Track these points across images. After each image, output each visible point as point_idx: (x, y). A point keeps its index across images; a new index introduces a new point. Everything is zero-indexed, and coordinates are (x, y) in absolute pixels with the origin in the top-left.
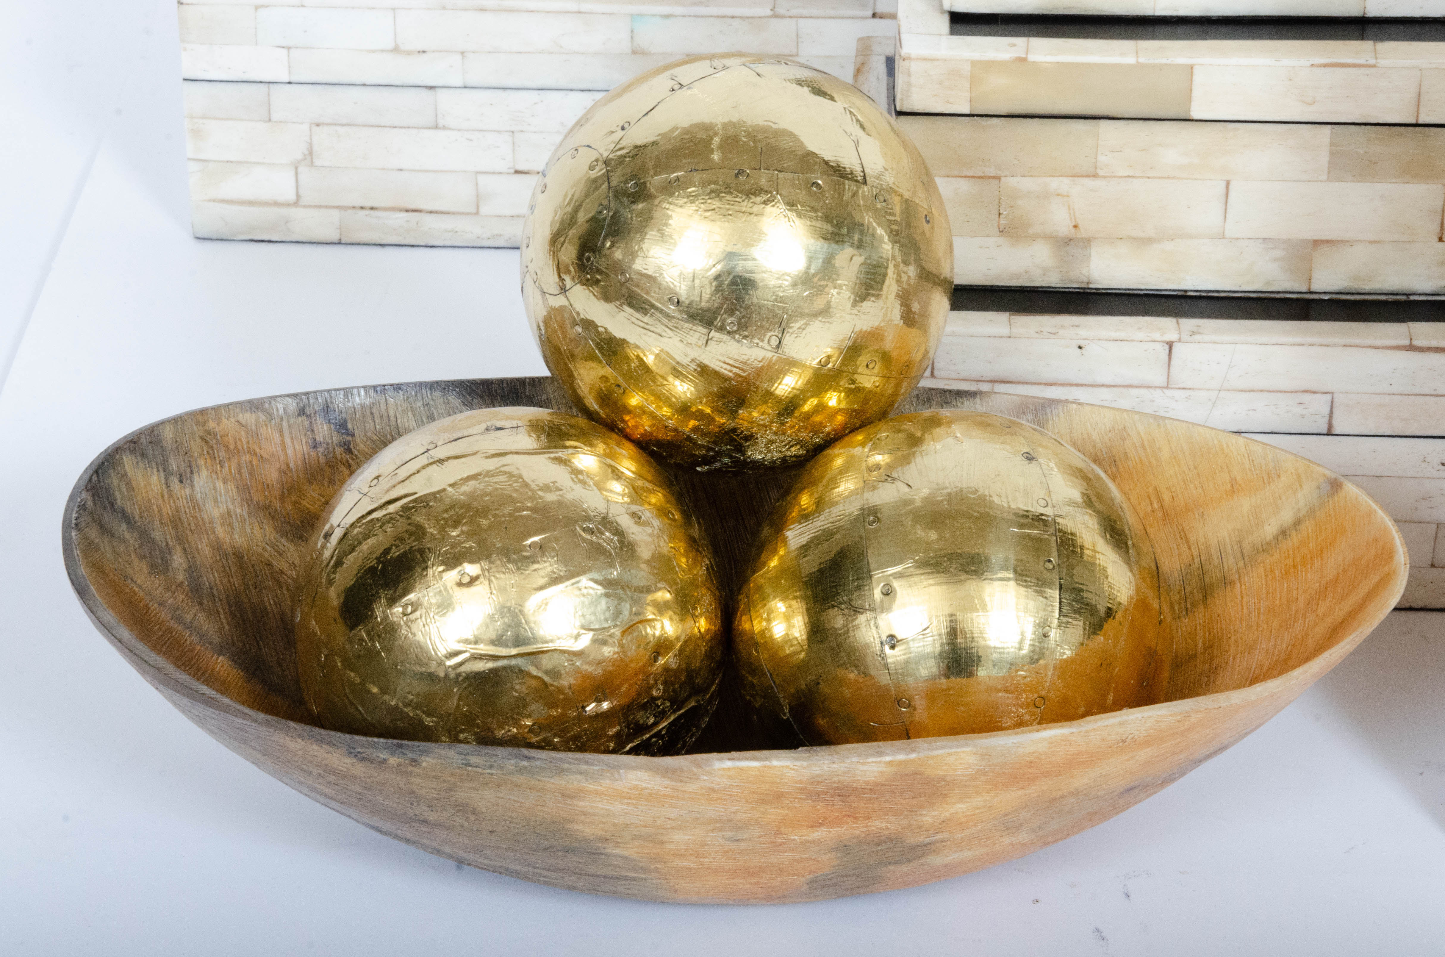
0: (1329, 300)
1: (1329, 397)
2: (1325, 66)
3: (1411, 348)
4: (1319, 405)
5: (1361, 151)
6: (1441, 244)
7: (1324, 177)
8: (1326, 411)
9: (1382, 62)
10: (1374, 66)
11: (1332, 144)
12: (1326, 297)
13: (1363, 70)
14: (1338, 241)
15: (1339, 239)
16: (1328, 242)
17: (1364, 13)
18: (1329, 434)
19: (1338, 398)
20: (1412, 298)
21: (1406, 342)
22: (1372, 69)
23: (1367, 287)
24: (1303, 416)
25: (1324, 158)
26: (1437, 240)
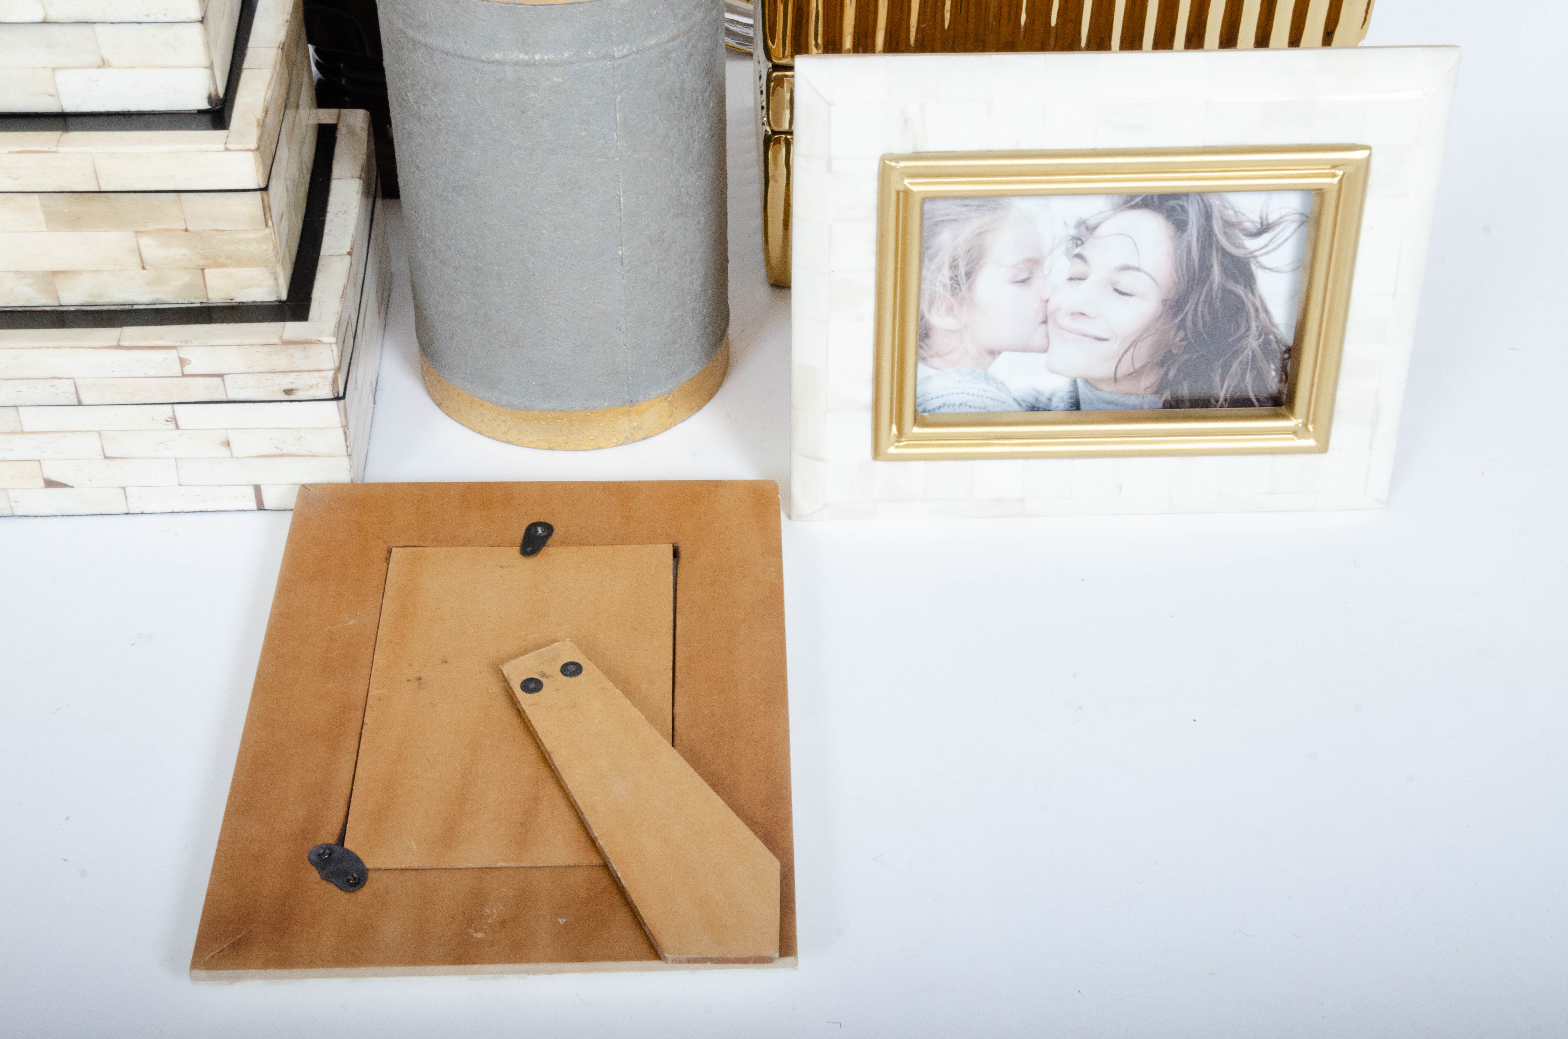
0: (74, 311)
1: (71, 381)
2: (19, 152)
3: (119, 347)
4: (67, 387)
5: (66, 211)
6: (144, 271)
7: (45, 229)
8: (73, 390)
9: (61, 149)
10: (56, 152)
11: (43, 206)
12: (73, 309)
13: (48, 155)
14: (70, 271)
15: (70, 270)
16: (63, 272)
17: (63, 110)
18: (80, 404)
19: (77, 381)
20: (135, 307)
21: (115, 343)
22: (55, 155)
23: (101, 301)
24: (57, 394)
25: (40, 216)
26: (141, 268)
